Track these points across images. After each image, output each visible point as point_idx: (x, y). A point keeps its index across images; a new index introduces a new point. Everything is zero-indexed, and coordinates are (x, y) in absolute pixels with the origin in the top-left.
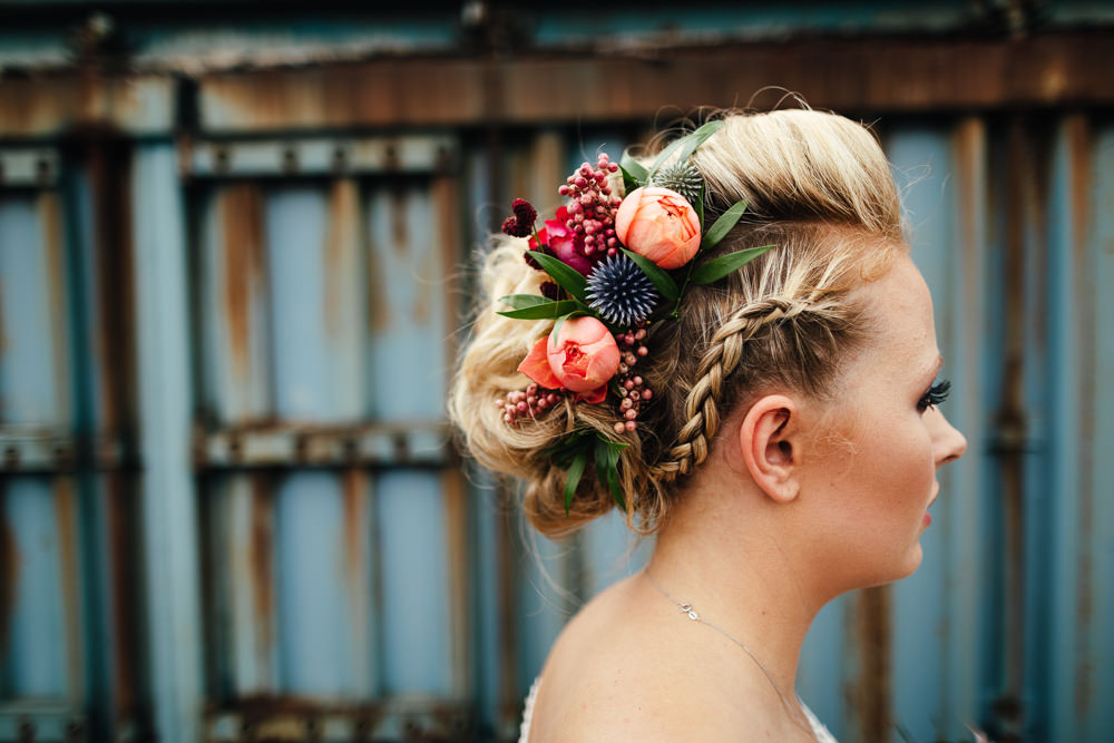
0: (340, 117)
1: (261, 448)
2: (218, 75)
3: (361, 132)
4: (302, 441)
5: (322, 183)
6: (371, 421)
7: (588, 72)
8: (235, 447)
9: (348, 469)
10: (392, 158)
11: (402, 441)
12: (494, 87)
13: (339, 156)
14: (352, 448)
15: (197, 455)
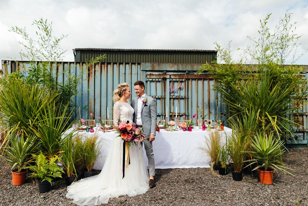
1: (173, 97)
2: (172, 75)
3: (180, 79)
4: (176, 97)
5: (178, 82)
6: (180, 96)
7: (193, 76)
8: (172, 97)
9: (179, 98)
10: (182, 80)
11: (182, 97)
12: (188, 76)
13: (179, 80)
14: (179, 97)
15: (170, 97)
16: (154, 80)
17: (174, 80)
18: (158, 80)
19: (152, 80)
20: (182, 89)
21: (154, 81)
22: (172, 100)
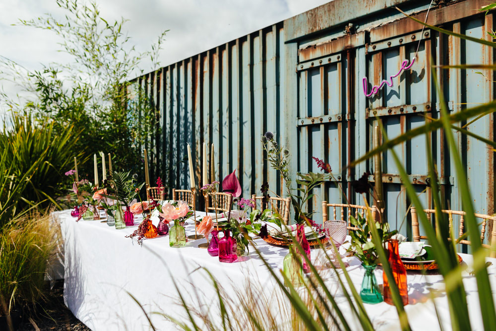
1: (381, 113)
2: (373, 29)
3: (407, 34)
4: (391, 111)
5: (397, 49)
6: (406, 105)
8: (375, 113)
9: (401, 116)
10: (414, 38)
11: (415, 108)
13: (401, 40)
14: (402, 110)
15: (367, 114)
16: (317, 63)
17: (380, 47)
18: (330, 60)
19: (313, 64)
20: (421, 77)
21: (317, 68)
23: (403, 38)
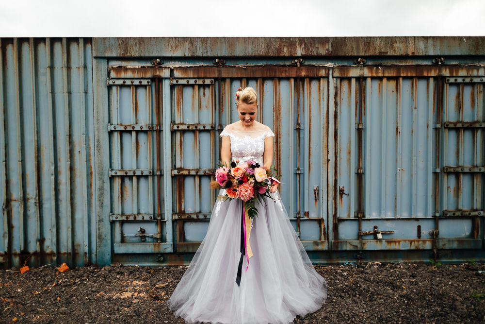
0: (196, 76)
1: (181, 127)
2: (177, 68)
3: (199, 78)
4: (188, 127)
5: (193, 86)
6: (198, 124)
7: (234, 69)
8: (178, 127)
9: (195, 130)
10: (204, 82)
11: (204, 127)
12: (220, 72)
13: (196, 82)
14: (196, 127)
15: (172, 128)
16: (128, 82)
17: (181, 82)
18: (140, 82)
19: (124, 82)
21: (129, 86)
22: (178, 135)
23: (197, 80)
